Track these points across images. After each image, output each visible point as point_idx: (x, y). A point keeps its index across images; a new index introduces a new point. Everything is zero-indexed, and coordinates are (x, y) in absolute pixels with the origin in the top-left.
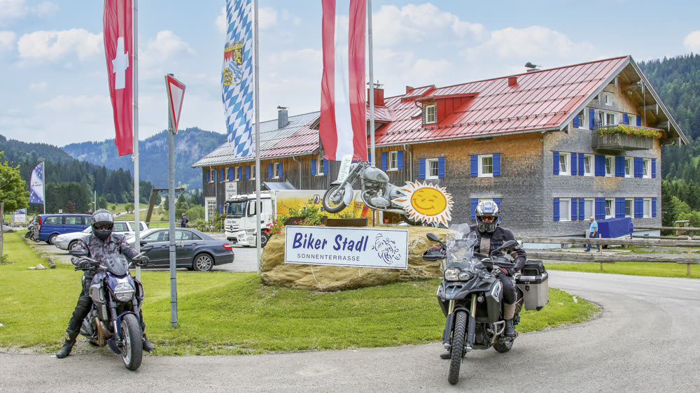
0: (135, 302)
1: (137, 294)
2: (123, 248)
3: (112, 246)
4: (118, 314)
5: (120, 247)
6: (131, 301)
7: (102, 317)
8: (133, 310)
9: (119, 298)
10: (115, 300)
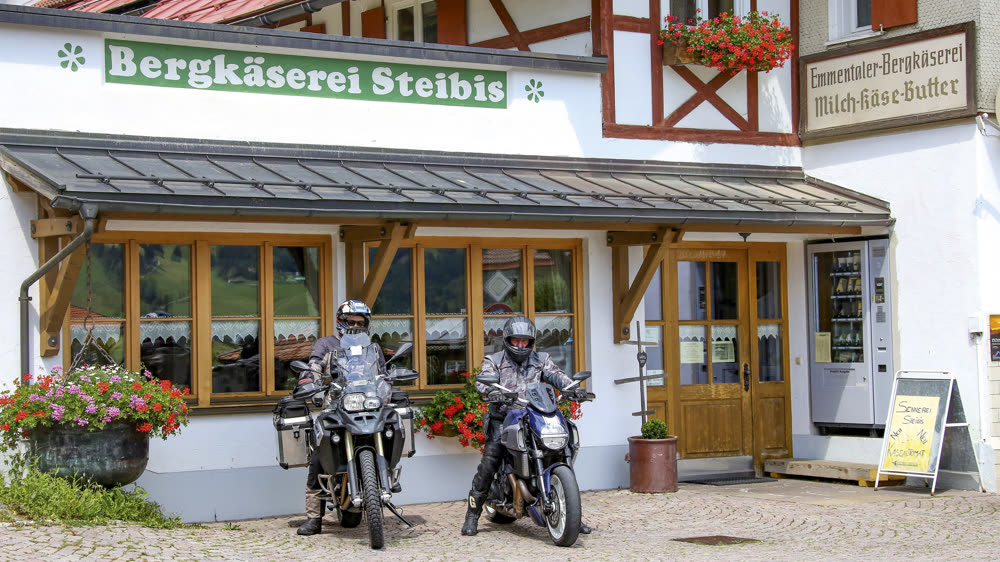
0: (568, 452)
1: (570, 440)
2: (546, 374)
3: (532, 371)
4: (545, 467)
5: (543, 373)
6: (563, 450)
7: (521, 471)
8: (565, 461)
9: (547, 445)
10: (542, 447)
